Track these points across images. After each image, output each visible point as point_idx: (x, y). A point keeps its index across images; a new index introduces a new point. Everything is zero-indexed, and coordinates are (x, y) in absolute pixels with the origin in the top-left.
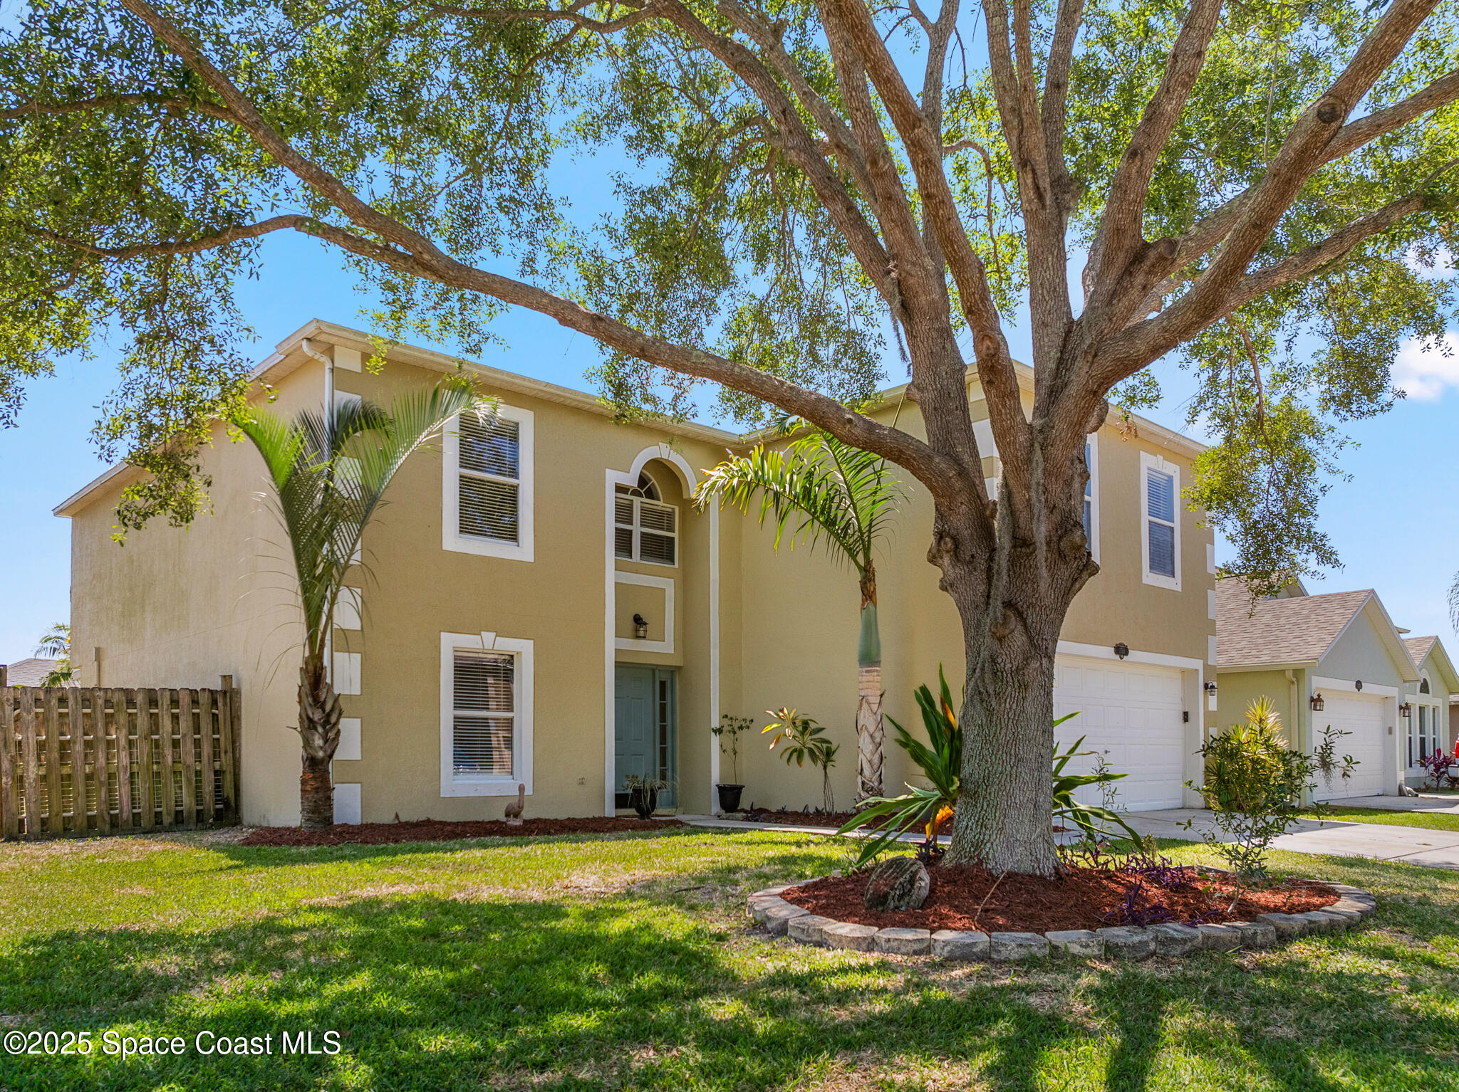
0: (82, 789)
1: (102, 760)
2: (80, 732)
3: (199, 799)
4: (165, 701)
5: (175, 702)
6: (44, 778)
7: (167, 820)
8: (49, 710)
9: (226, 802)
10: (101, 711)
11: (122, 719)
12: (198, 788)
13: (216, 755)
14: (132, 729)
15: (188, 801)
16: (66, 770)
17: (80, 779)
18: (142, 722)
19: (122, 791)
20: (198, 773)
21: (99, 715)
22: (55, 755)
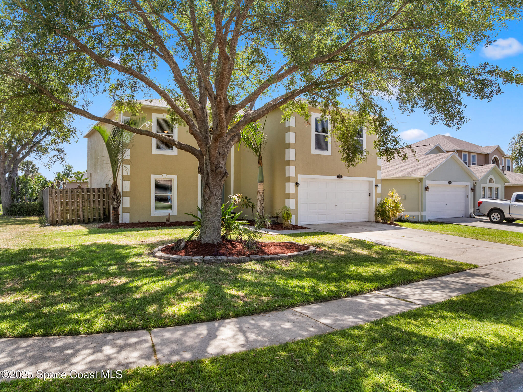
0: (71, 213)
1: (76, 206)
2: (71, 199)
3: (99, 215)
4: (91, 191)
5: (94, 191)
6: (62, 210)
7: (91, 220)
8: (63, 194)
9: (106, 216)
10: (76, 194)
11: (81, 196)
12: (99, 213)
13: (104, 204)
14: (83, 198)
15: (97, 216)
16: (67, 208)
17: (71, 211)
18: (86, 196)
19: (81, 213)
20: (99, 209)
21: (75, 195)
22: (65, 205)
